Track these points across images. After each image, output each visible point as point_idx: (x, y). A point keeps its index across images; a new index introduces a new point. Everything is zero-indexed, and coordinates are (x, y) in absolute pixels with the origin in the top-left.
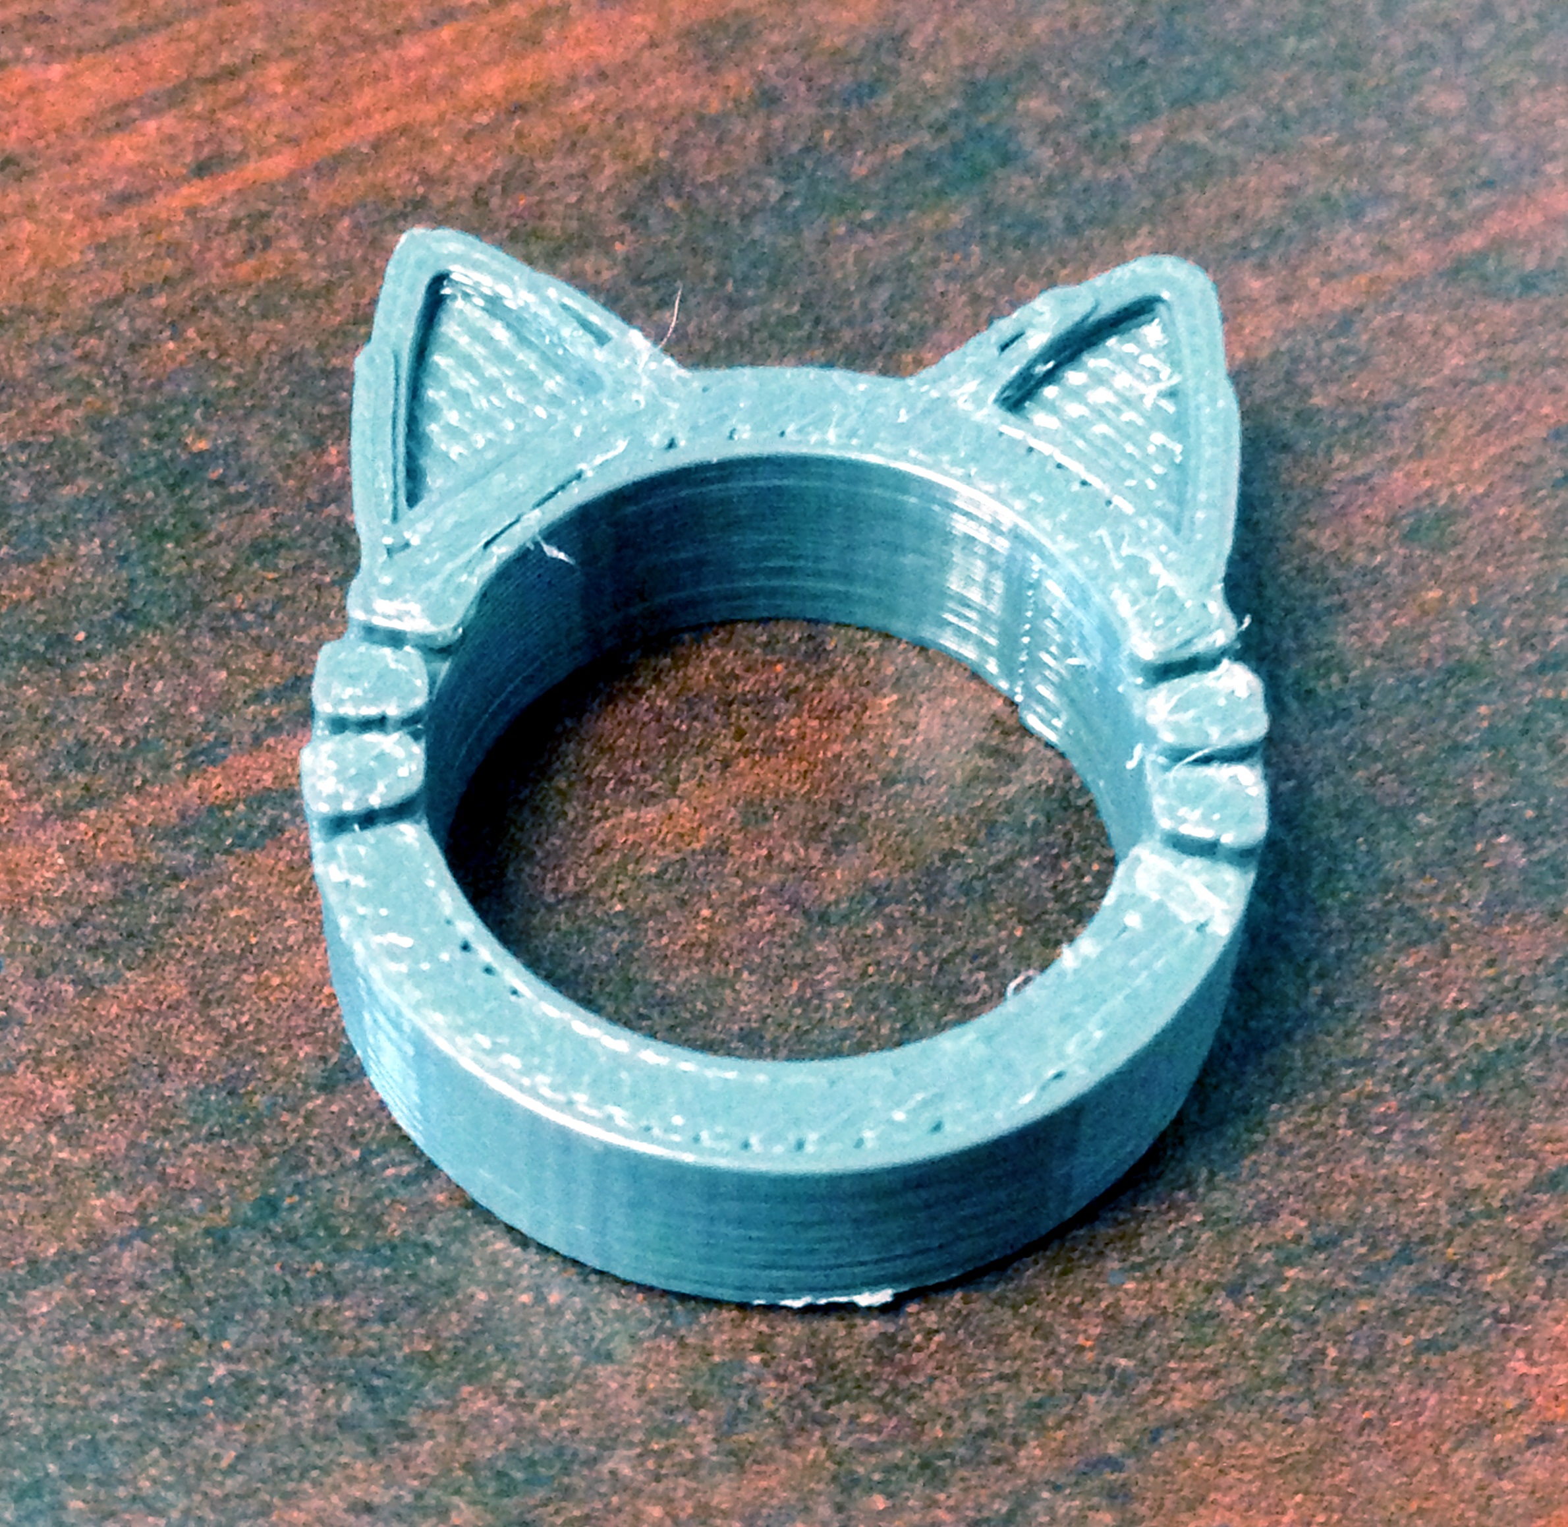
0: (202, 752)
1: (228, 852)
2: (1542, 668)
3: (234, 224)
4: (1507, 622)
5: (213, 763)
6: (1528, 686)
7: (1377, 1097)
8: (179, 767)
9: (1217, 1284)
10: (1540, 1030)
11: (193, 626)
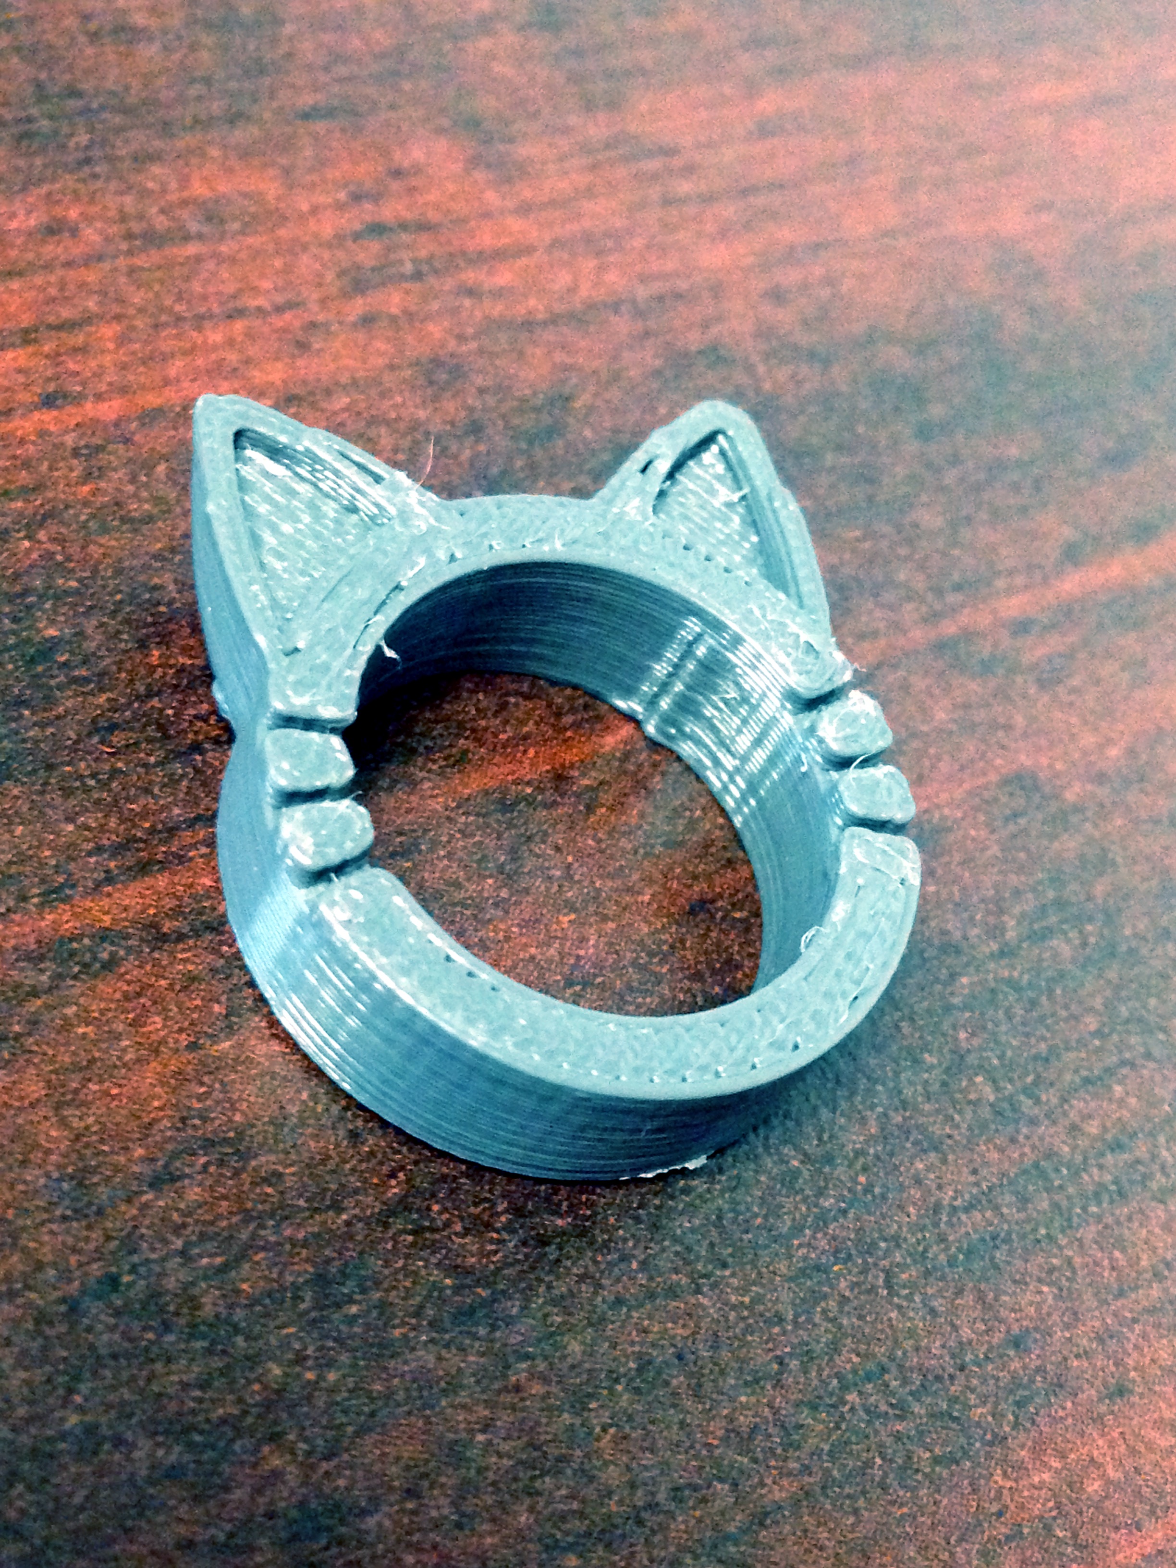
0: (54, 892)
1: (75, 977)
2: (1002, 954)
3: (76, 452)
4: (978, 917)
5: (63, 901)
6: (992, 966)
7: (903, 1267)
8: (35, 900)
9: (802, 1402)
10: (1006, 1227)
11: (46, 784)
